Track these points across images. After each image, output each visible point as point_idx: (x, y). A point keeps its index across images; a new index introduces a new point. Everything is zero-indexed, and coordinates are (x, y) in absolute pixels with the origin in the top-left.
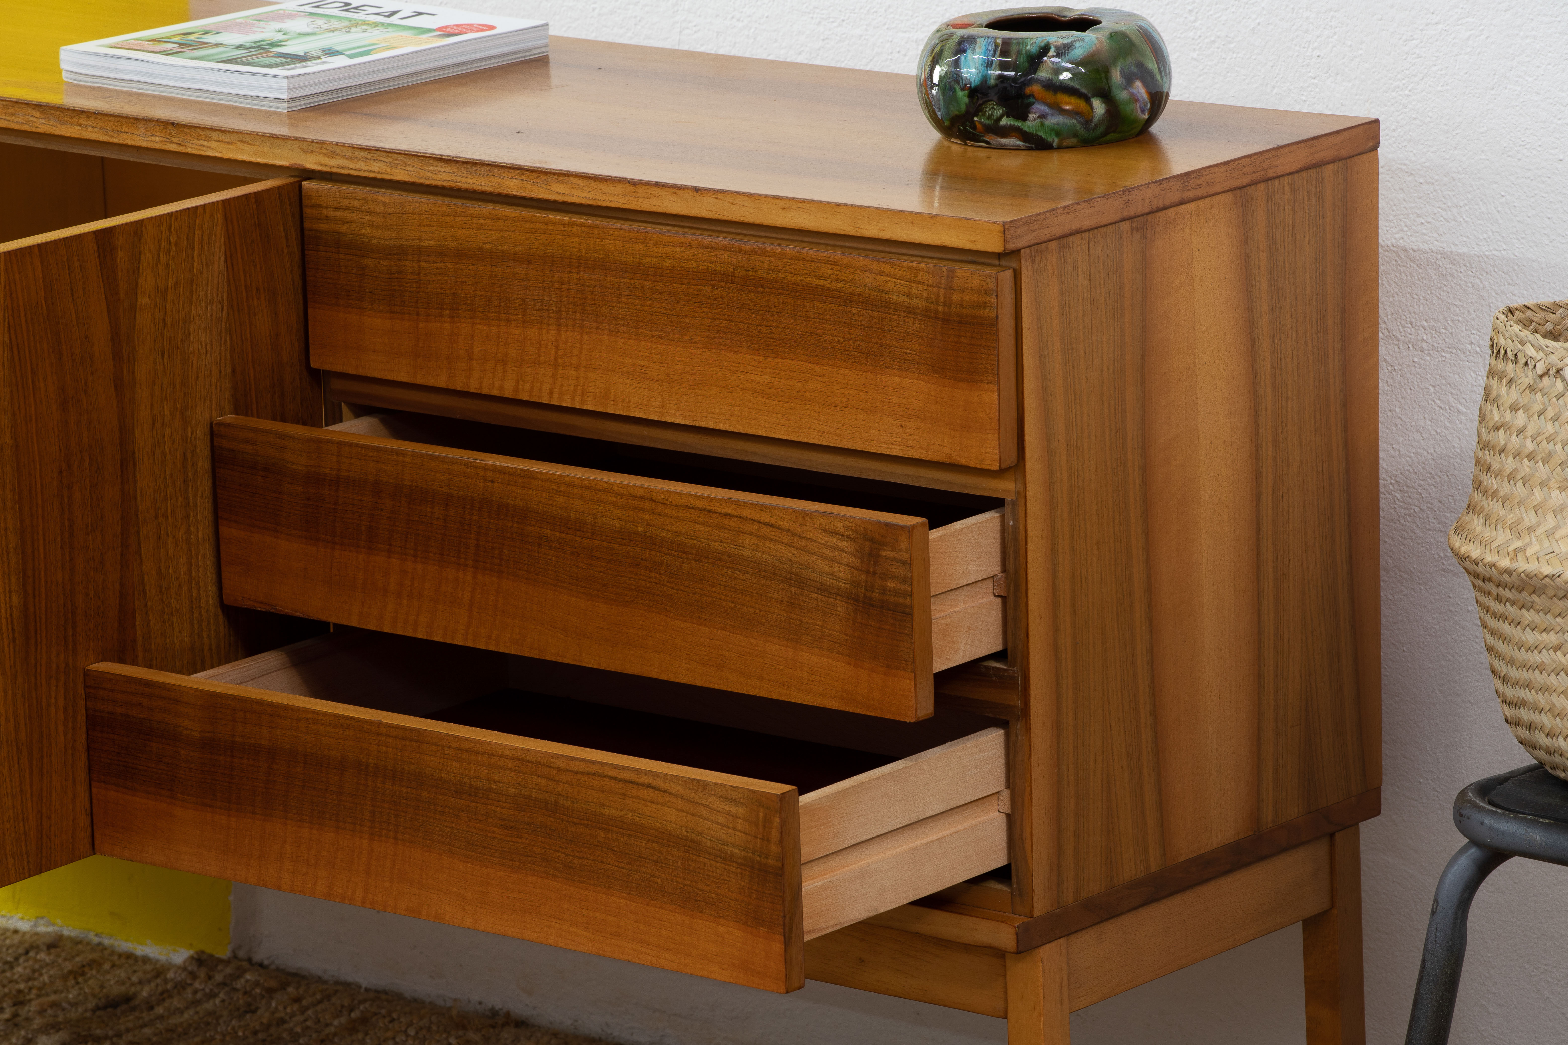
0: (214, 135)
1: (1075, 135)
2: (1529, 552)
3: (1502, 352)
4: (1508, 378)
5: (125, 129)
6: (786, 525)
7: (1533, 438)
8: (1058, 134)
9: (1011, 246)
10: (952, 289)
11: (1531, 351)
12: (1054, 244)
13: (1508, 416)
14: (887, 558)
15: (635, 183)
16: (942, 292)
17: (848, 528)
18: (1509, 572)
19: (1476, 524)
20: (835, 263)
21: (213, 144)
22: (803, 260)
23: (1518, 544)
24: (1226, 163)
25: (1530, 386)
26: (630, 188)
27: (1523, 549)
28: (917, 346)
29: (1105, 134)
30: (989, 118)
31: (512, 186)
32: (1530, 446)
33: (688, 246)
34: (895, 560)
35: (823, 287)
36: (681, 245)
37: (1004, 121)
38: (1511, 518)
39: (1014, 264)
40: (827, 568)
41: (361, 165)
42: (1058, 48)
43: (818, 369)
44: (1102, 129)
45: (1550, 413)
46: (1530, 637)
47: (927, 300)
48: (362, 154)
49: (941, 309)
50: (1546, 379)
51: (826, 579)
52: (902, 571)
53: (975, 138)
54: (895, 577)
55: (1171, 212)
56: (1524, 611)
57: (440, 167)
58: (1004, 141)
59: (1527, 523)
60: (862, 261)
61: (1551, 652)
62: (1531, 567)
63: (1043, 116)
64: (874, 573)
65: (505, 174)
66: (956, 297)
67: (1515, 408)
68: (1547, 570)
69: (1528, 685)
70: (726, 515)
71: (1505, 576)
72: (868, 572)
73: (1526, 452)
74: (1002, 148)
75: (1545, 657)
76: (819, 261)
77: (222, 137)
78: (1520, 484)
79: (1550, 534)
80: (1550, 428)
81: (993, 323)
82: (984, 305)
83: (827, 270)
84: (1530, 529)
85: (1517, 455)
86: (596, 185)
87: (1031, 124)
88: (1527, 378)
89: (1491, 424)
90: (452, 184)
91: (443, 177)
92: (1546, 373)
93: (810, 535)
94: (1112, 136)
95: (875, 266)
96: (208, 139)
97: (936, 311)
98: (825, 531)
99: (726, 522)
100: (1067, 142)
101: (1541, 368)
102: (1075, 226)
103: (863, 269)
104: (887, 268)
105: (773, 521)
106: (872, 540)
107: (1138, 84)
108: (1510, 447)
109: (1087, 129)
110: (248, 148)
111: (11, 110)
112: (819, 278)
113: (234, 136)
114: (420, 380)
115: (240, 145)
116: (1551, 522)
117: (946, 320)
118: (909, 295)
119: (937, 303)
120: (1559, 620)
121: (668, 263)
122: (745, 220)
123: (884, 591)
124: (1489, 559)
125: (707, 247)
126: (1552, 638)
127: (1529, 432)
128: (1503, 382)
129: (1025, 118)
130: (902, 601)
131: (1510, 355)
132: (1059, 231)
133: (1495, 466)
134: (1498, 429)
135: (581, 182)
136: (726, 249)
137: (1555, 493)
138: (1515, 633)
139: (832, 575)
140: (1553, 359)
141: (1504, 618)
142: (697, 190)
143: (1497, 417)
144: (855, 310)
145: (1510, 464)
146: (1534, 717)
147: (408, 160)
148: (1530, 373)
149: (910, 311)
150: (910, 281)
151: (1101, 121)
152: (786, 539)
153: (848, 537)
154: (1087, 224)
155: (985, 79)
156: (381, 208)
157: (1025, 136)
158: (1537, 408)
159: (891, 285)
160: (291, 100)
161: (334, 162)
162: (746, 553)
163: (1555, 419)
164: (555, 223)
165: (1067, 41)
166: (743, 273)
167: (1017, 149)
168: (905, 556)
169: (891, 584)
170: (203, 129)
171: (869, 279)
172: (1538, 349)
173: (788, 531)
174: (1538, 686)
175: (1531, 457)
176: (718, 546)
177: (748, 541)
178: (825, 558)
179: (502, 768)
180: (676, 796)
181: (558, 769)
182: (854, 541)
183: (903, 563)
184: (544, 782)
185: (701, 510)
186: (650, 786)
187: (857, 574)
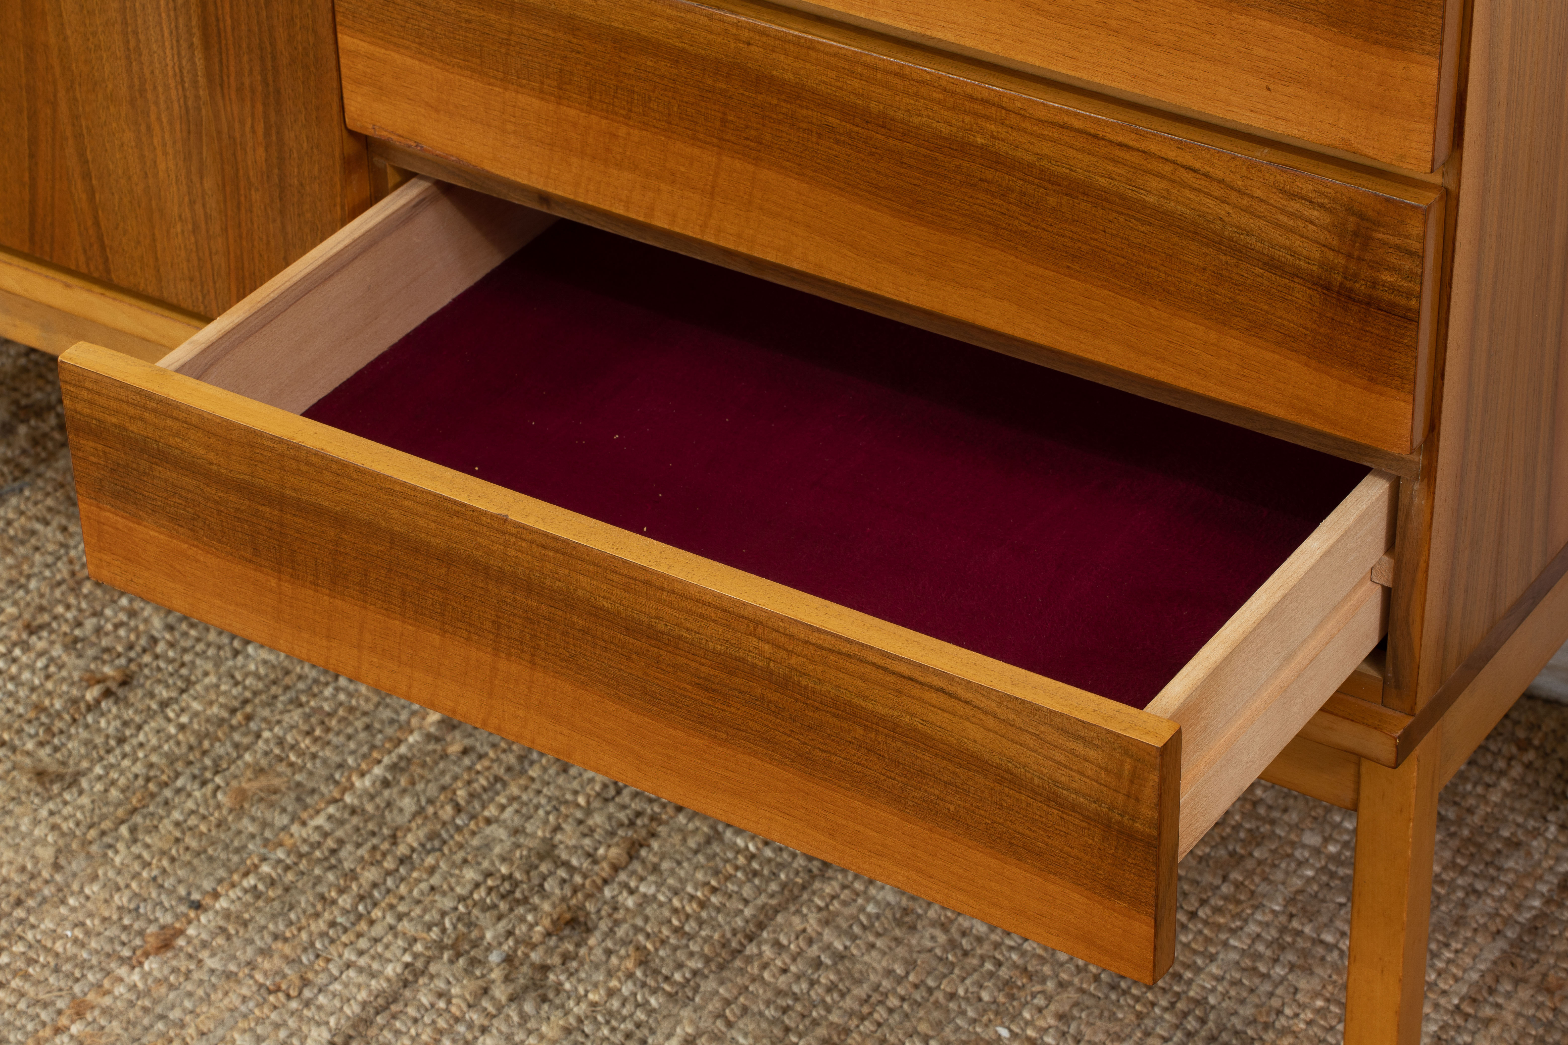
6: (1219, 174)
14: (1384, 244)
17: (1322, 194)
34: (1398, 248)
51: (1281, 254)
52: (1407, 264)
54: (1394, 269)
64: (1360, 258)
72: (1348, 254)
93: (1258, 193)
98: (1283, 191)
105: (1198, 166)
106: (1361, 216)
139: (1291, 249)
152: (1217, 191)
153: (1321, 206)
162: (1151, 199)
168: (1415, 245)
173: (1221, 181)
176: (1104, 182)
177: (1155, 184)
178: (1278, 225)
179: (701, 616)
180: (986, 712)
181: (791, 637)
182: (1330, 211)
183: (1410, 253)
184: (767, 647)
185: (1077, 130)
186: (943, 691)
187: (1330, 254)
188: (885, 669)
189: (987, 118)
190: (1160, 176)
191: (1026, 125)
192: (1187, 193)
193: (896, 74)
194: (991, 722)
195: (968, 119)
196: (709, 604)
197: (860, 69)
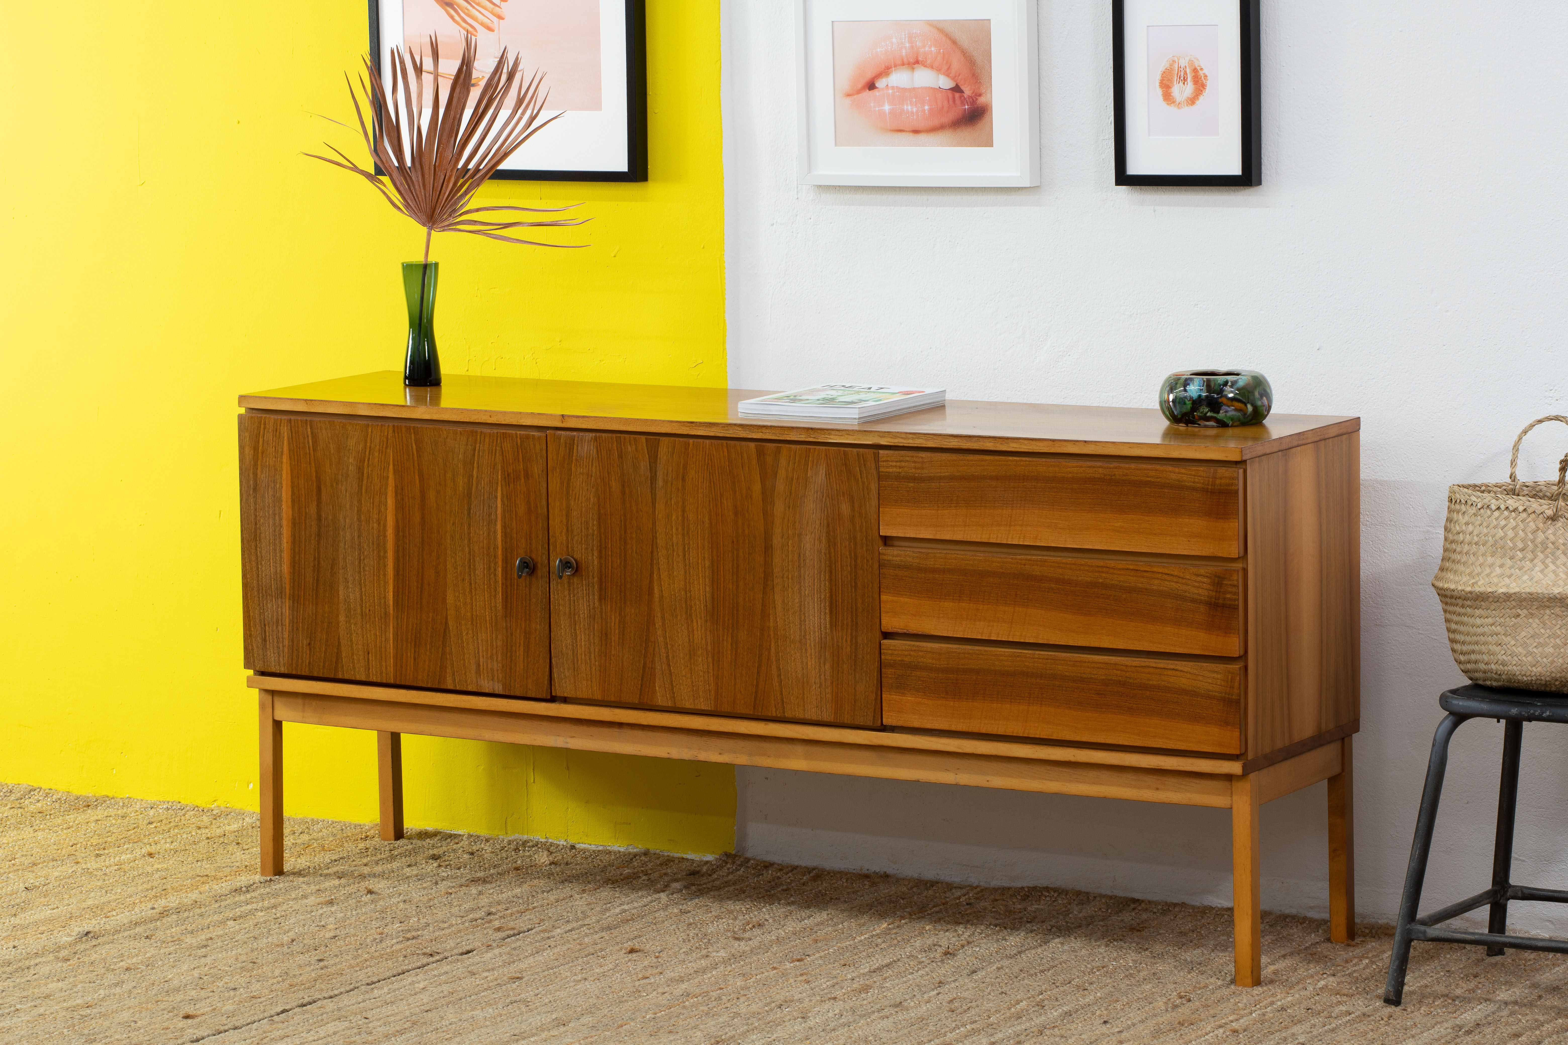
0: (833, 432)
1: (1239, 421)
2: (1479, 583)
3: (1458, 501)
4: (1462, 512)
5: (786, 433)
6: (1176, 574)
7: (1477, 536)
8: (1232, 420)
9: (1244, 458)
10: (1216, 478)
11: (1474, 499)
12: (1257, 459)
13: (1464, 527)
14: (1226, 584)
15: (1054, 441)
16: (1211, 480)
17: (1208, 572)
18: (1471, 593)
19: (1450, 576)
20: (1156, 470)
21: (832, 437)
22: (1140, 470)
23: (1474, 581)
24: (1312, 430)
25: (1474, 514)
26: (1051, 443)
27: (1476, 583)
28: (1197, 505)
29: (1251, 420)
30: (1202, 413)
31: (990, 446)
32: (1476, 539)
33: (1081, 467)
34: (1231, 585)
35: (1150, 481)
36: (1077, 467)
37: (1209, 414)
38: (1468, 571)
39: (1244, 467)
40: (1196, 591)
41: (911, 441)
42: (1232, 382)
43: (1146, 518)
44: (1250, 418)
45: (1485, 524)
46: (1478, 621)
47: (1203, 484)
48: (911, 436)
49: (1210, 487)
50: (1482, 510)
51: (1196, 596)
53: (1193, 422)
54: (1230, 593)
55: (1294, 449)
56: (1476, 610)
57: (952, 439)
58: (1207, 423)
59: (1476, 572)
60: (1170, 468)
61: (1489, 627)
62: (1482, 589)
63: (1226, 412)
64: (1220, 592)
65: (986, 440)
66: (1218, 481)
67: (1467, 524)
68: (1490, 590)
69: (1477, 643)
70: (1145, 571)
71: (1469, 595)
72: (1216, 591)
73: (1474, 541)
74: (1206, 426)
75: (1486, 629)
76: (1148, 470)
77: (837, 433)
78: (1472, 556)
79: (1488, 575)
80: (1485, 531)
81: (1236, 492)
82: (1232, 484)
83: (1152, 473)
84: (1478, 574)
85: (1469, 543)
86: (1034, 443)
87: (1221, 415)
88: (1473, 510)
89: (1455, 532)
90: (957, 447)
91: (954, 444)
92: (1482, 507)
93: (1190, 577)
94: (1254, 421)
95: (1177, 470)
96: (829, 434)
97: (1208, 489)
98: (1195, 574)
99: (1145, 574)
100: (1235, 424)
101: (1479, 506)
102: (1264, 452)
103: (1171, 472)
104: (1183, 471)
105: (1169, 572)
106: (1219, 577)
107: (1264, 398)
108: (1466, 540)
109: (1244, 418)
110: (851, 437)
111: (726, 428)
112: (1148, 477)
113: (844, 432)
114: (938, 537)
115: (847, 436)
116: (1488, 570)
117: (1212, 492)
118: (1194, 482)
119: (1208, 485)
120: (1494, 612)
121: (1070, 475)
122: (1110, 454)
123: (1224, 599)
124: (1460, 588)
125: (1090, 467)
126: (1490, 620)
127: (1475, 533)
128: (1460, 514)
129: (1218, 412)
130: (1233, 603)
131: (1463, 501)
132: (1260, 454)
133: (1458, 549)
134: (1459, 533)
135: (1026, 442)
136: (1100, 467)
137: (1489, 558)
138: (1471, 620)
139: (1199, 594)
140: (1486, 501)
141: (1465, 614)
142: (1085, 442)
143: (1458, 528)
144: (1166, 491)
145: (1466, 548)
146: (1478, 657)
147: (935, 437)
148: (1474, 508)
149: (1195, 489)
150: (1195, 476)
151: (1250, 414)
152: (1176, 580)
153: (1207, 576)
154: (1268, 451)
155: (1200, 396)
156: (921, 460)
157: (1218, 421)
158: (1478, 523)
159: (1185, 478)
160: (859, 418)
161: (896, 441)
162: (1155, 588)
163: (1487, 527)
164: (1012, 461)
165: (1235, 379)
166: (1108, 477)
167: (1213, 427)
168: (1236, 583)
169: (1228, 596)
170: (827, 430)
171: (1174, 476)
172: (1478, 497)
173: (1178, 576)
174: (1482, 642)
175: (1476, 544)
176: (1140, 585)
177: (1156, 582)
178: (1194, 587)
179: (1098, 668)
180: (1187, 672)
181: (1127, 666)
182: (1210, 578)
183: (1234, 586)
184: (1119, 672)
185: (1132, 570)
186: (1173, 669)
187: (1211, 592)
188: (1156, 668)
189: (1103, 572)
190: (1158, 579)
191: (1115, 572)
192: (1166, 582)
193: (1073, 564)
194: (1188, 675)
195: (1097, 574)
196: (1100, 663)
197: (1061, 565)
